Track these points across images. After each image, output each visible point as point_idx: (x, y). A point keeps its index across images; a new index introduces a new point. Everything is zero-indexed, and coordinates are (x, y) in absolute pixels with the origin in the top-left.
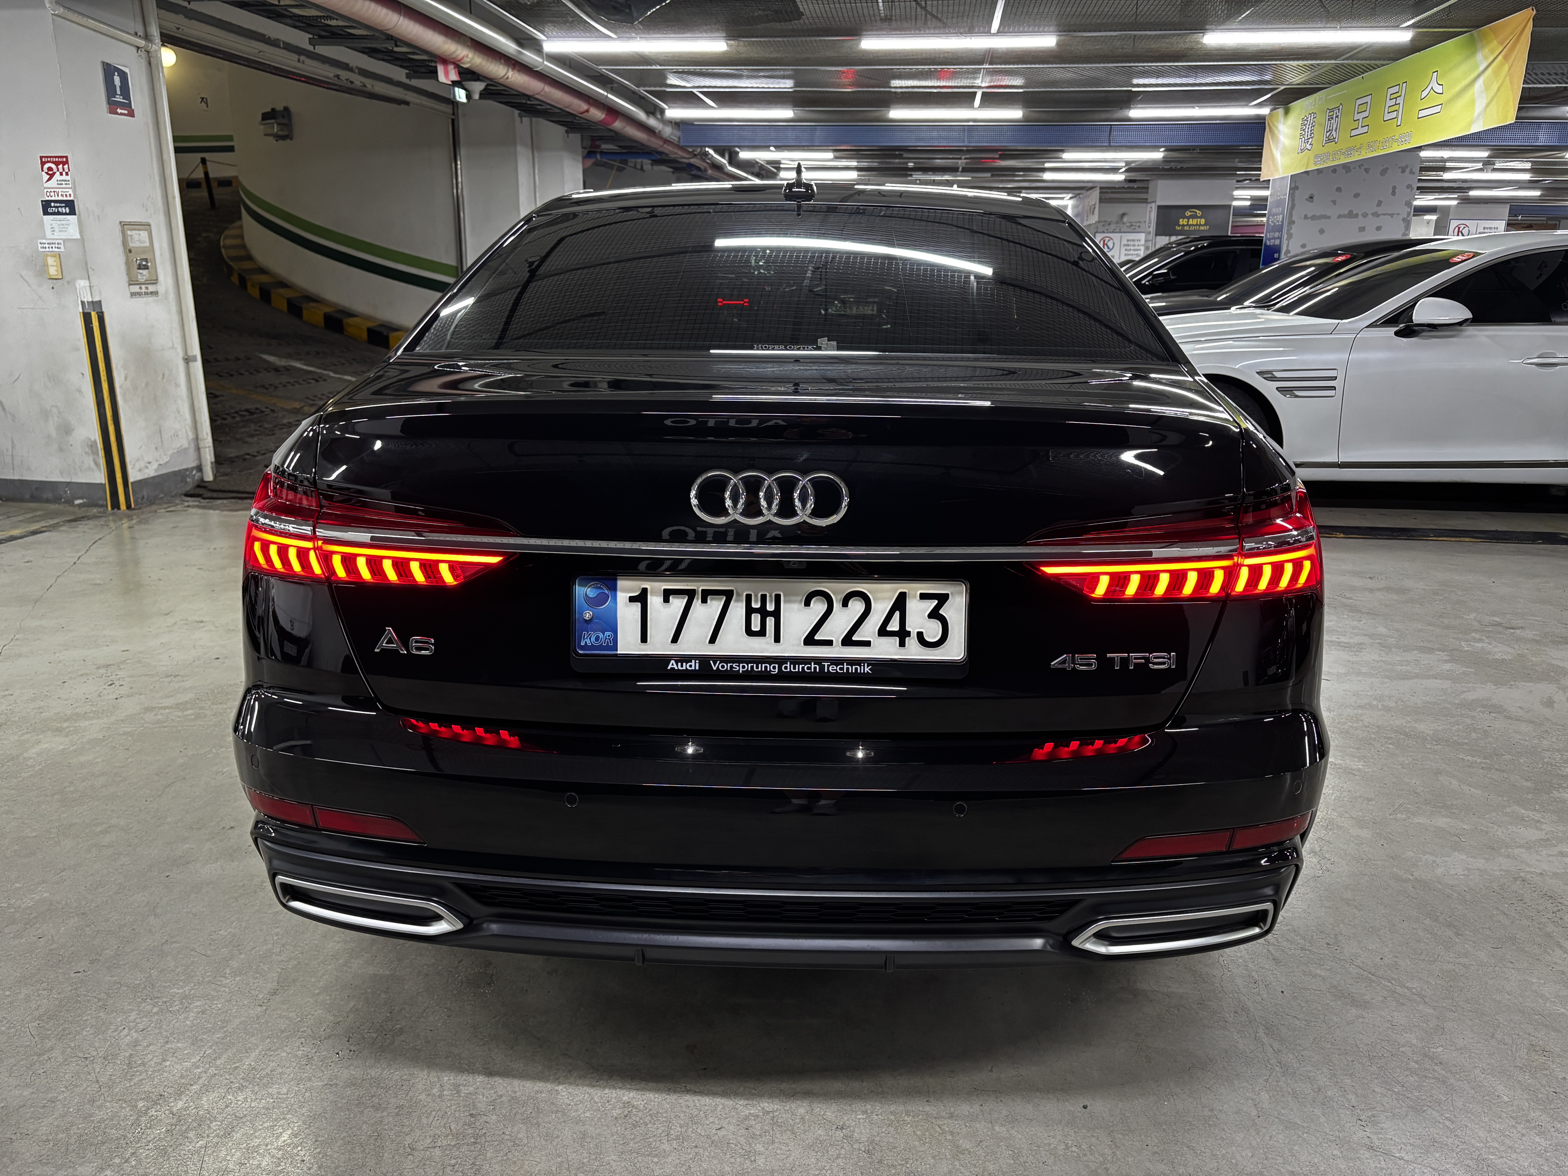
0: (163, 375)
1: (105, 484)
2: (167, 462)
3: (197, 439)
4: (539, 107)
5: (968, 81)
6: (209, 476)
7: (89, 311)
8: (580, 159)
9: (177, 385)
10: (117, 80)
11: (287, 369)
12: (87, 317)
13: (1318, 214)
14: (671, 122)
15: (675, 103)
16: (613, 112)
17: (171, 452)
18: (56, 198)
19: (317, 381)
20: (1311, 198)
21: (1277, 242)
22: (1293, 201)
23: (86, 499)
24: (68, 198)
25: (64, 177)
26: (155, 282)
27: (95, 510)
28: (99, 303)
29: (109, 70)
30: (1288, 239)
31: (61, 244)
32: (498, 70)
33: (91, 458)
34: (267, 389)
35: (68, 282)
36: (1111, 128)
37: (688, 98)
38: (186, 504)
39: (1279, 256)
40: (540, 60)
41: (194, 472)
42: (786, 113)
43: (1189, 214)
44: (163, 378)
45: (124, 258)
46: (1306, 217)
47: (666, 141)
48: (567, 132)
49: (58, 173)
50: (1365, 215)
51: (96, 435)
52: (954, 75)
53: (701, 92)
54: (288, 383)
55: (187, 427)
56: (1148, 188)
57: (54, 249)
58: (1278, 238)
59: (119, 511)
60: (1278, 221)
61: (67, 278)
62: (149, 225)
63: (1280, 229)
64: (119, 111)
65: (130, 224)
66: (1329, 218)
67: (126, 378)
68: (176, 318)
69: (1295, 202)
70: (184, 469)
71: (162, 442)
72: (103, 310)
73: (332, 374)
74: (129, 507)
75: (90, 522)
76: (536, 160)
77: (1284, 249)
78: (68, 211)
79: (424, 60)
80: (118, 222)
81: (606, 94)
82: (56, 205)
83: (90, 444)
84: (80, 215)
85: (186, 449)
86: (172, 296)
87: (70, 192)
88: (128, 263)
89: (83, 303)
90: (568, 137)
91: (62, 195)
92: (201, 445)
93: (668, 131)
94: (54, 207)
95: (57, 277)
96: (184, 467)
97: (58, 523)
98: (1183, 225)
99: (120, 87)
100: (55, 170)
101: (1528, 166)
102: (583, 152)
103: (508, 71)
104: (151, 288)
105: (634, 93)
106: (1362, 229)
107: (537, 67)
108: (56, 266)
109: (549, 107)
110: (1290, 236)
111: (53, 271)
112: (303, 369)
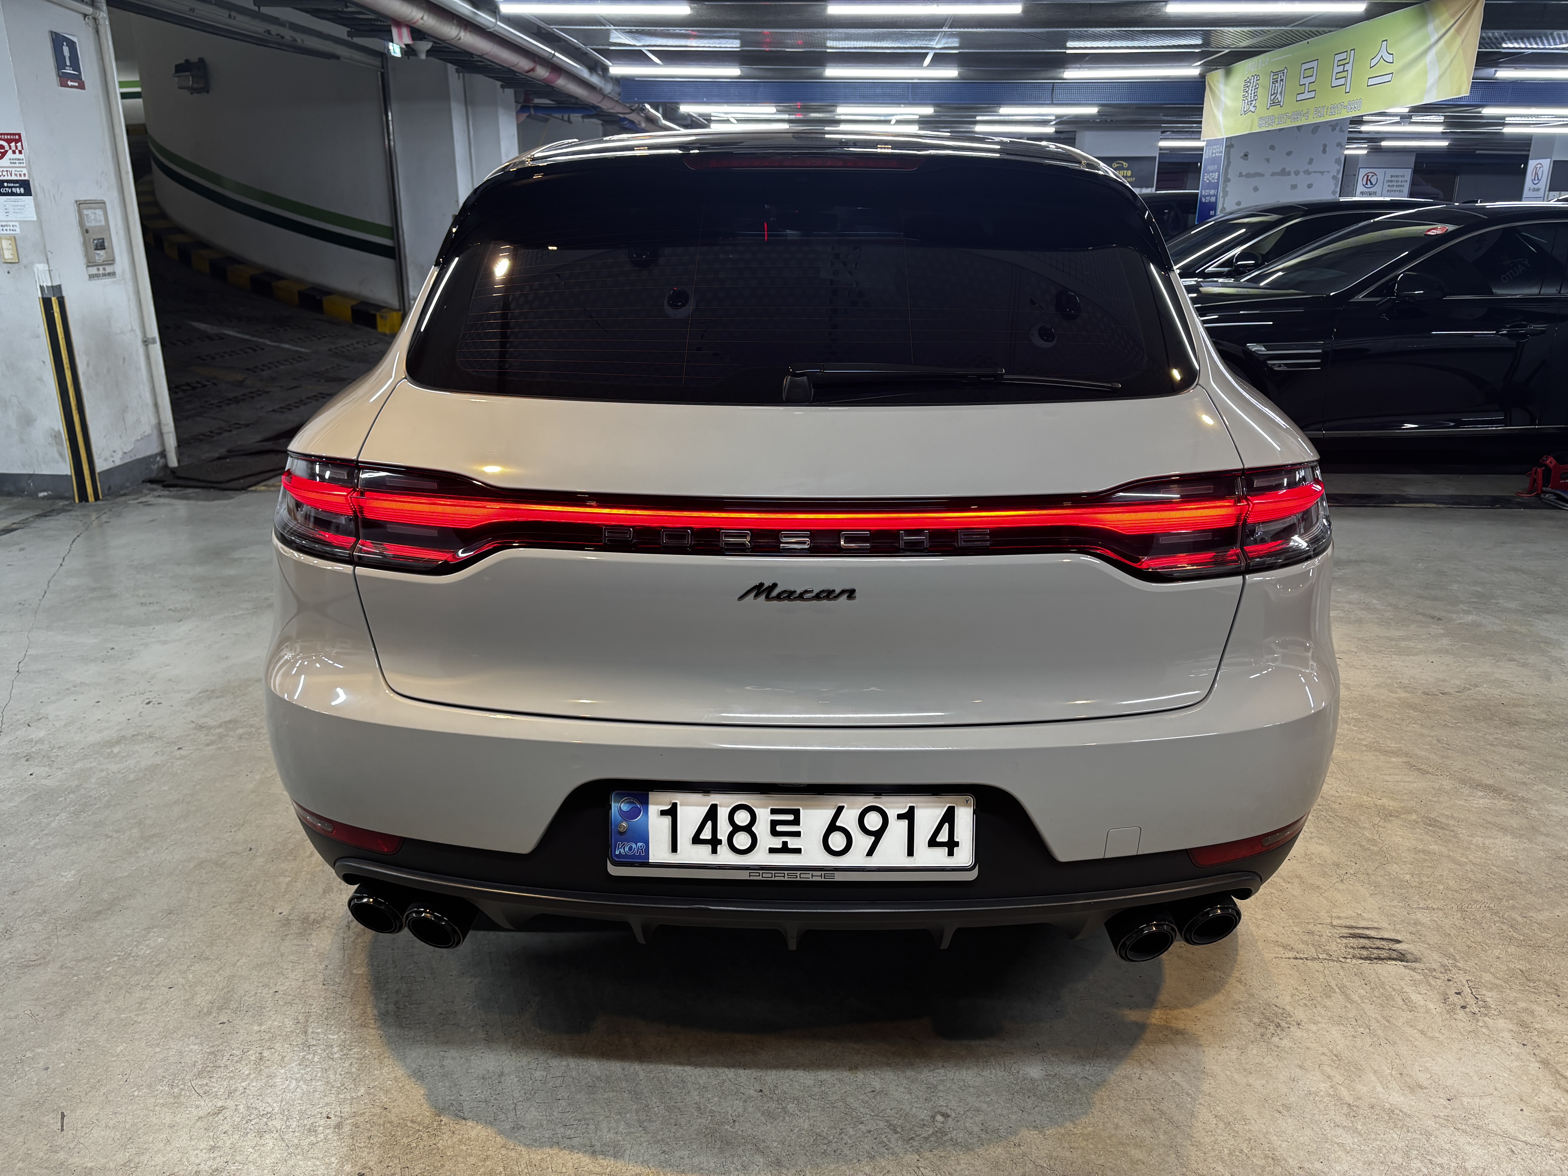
0: (124, 359)
1: (71, 476)
2: (132, 450)
3: (159, 424)
4: (480, 63)
5: (924, 42)
6: (173, 462)
7: (49, 296)
8: (514, 114)
9: (138, 369)
10: (66, 50)
11: (221, 337)
12: (47, 303)
13: (1252, 172)
14: (613, 79)
15: (621, 60)
16: (557, 69)
17: (134, 439)
18: (9, 178)
19: (255, 350)
20: (1246, 155)
21: (1213, 199)
22: (1229, 158)
23: (51, 491)
24: (23, 178)
25: (17, 155)
26: (111, 262)
27: (61, 503)
28: (59, 287)
29: (58, 40)
30: (1224, 197)
31: (16, 226)
32: (450, 31)
33: (55, 449)
34: (203, 360)
35: (25, 267)
36: (1053, 86)
37: (637, 56)
38: (156, 493)
39: (1215, 213)
40: (493, 20)
41: (158, 458)
42: (733, 71)
43: (1116, 165)
44: (124, 363)
45: (82, 239)
46: (1241, 175)
47: (605, 96)
48: (502, 87)
49: (10, 152)
50: (1297, 173)
51: (60, 426)
52: (910, 37)
53: (651, 52)
54: (225, 353)
55: (149, 414)
56: (1075, 139)
57: (8, 232)
58: (1214, 195)
59: (87, 504)
60: (1214, 179)
61: (24, 261)
62: (104, 203)
63: (1216, 186)
64: (70, 83)
65: (85, 202)
66: (1263, 175)
67: (88, 365)
68: (132, 297)
69: (1231, 160)
70: (148, 456)
71: (126, 429)
72: (64, 294)
73: (268, 342)
74: (97, 498)
75: (60, 516)
76: (470, 115)
77: (1219, 207)
78: (22, 190)
79: (369, 19)
80: (73, 201)
81: (553, 52)
82: (9, 185)
83: (53, 434)
84: (36, 196)
85: (149, 435)
86: (128, 275)
87: (25, 171)
88: (85, 244)
89: (42, 288)
90: (504, 92)
91: (16, 175)
92: (164, 431)
93: (608, 88)
94: (7, 187)
95: (13, 261)
96: (149, 453)
97: (27, 519)
99: (69, 57)
100: (7, 148)
101: (1441, 119)
102: (516, 107)
103: (460, 31)
104: (109, 269)
105: (580, 51)
106: (1294, 187)
107: (490, 28)
108: (12, 249)
109: (489, 63)
110: (1226, 194)
111: (8, 255)
112: (237, 338)
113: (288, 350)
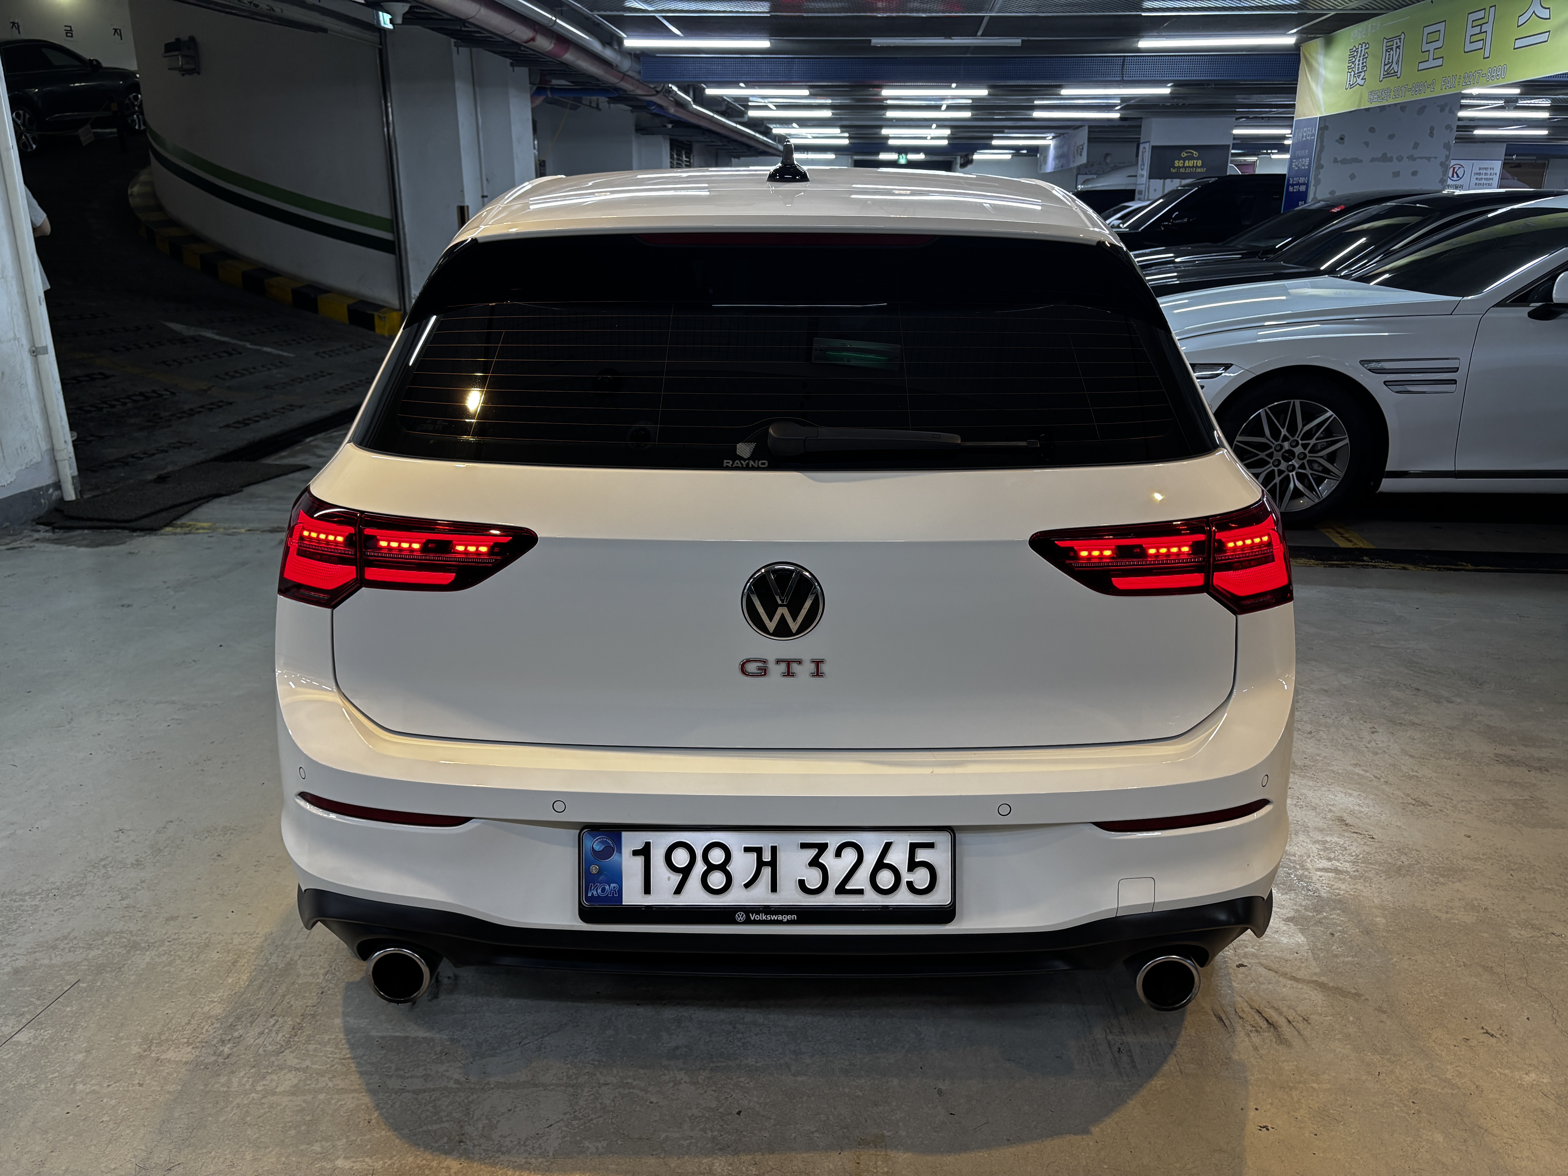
2: (11, 482)
3: (52, 450)
4: (478, 35)
6: (70, 494)
8: (528, 96)
9: (23, 386)
13: (1348, 158)
14: (630, 54)
15: (635, 31)
16: (563, 40)
17: (16, 469)
20: (1342, 139)
21: (1301, 189)
22: (1321, 142)
30: (1316, 184)
36: (1124, 60)
38: (36, 536)
41: (49, 491)
42: (762, 43)
43: (1185, 155)
46: (1336, 161)
47: (624, 76)
48: (512, 65)
50: (1400, 159)
53: (666, 18)
54: (196, 357)
55: (39, 436)
56: (1140, 127)
60: (1303, 166)
63: (1305, 174)
66: (1360, 161)
68: (17, 299)
69: (1323, 144)
70: (36, 489)
71: (4, 457)
76: (478, 97)
81: (554, 18)
85: (37, 463)
90: (513, 71)
92: (58, 458)
93: (626, 65)
96: (35, 486)
98: (1179, 167)
101: (1547, 103)
102: (531, 88)
105: (587, 18)
106: (1395, 174)
109: (488, 35)
110: (1319, 182)
112: (215, 340)
113: (269, 353)
